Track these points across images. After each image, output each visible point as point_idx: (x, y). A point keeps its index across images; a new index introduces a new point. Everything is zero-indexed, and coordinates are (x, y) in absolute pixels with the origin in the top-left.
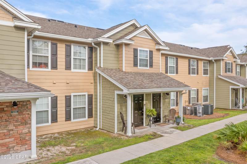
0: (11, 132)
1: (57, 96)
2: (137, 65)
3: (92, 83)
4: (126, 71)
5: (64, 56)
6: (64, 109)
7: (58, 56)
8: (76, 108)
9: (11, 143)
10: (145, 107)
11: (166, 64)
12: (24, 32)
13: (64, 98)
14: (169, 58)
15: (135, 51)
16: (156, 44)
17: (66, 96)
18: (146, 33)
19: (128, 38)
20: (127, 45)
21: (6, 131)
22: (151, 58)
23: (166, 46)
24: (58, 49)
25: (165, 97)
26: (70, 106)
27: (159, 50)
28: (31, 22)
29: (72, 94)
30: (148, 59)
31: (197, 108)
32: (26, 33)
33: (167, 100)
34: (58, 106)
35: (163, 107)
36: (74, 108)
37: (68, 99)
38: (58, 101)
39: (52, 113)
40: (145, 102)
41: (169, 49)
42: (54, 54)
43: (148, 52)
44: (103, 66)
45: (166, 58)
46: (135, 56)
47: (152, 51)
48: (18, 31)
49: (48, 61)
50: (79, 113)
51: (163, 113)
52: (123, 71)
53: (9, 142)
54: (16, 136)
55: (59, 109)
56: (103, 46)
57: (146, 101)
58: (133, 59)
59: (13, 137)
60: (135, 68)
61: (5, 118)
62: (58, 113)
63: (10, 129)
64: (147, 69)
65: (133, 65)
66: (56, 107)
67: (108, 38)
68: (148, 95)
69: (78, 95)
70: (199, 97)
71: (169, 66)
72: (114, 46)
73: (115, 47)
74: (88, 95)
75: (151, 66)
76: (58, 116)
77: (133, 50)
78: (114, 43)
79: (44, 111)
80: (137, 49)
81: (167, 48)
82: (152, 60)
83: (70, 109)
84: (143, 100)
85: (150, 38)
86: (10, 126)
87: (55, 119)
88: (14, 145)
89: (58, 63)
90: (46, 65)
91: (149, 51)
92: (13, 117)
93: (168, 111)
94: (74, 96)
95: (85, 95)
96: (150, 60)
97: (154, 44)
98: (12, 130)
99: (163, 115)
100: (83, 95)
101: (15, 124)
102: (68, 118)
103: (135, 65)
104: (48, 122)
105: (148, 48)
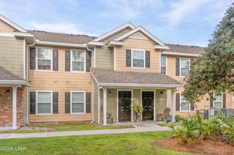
0: (6, 111)
1: (58, 92)
2: (130, 65)
3: (90, 83)
4: (117, 70)
5: (64, 60)
6: (64, 103)
7: (59, 60)
8: (75, 104)
9: (6, 119)
10: (132, 104)
11: (178, 66)
12: (23, 41)
13: (64, 95)
14: (181, 59)
15: (128, 52)
16: (154, 44)
17: (66, 93)
18: (141, 34)
19: (118, 40)
20: (119, 47)
21: (2, 110)
22: (147, 58)
23: (166, 46)
24: (59, 54)
25: (159, 96)
26: (69, 101)
27: (157, 50)
28: (26, 33)
29: (71, 92)
30: (144, 59)
31: (209, 111)
32: (24, 41)
33: (161, 99)
34: (59, 100)
35: (156, 105)
36: (73, 104)
37: (67, 95)
38: (59, 96)
39: (54, 105)
40: (132, 99)
41: (169, 48)
42: (56, 59)
43: (144, 53)
44: (96, 67)
45: (178, 60)
46: (128, 57)
47: (150, 51)
48: (19, 40)
49: (50, 64)
50: (78, 107)
51: (156, 112)
52: (114, 71)
53: (4, 118)
54: (10, 115)
55: (59, 103)
56: (96, 50)
57: (133, 97)
58: (125, 60)
59: (7, 115)
60: (129, 68)
61: (2, 101)
62: (59, 106)
63: (5, 109)
64: (143, 69)
65: (125, 65)
66: (57, 101)
67: (99, 41)
68: (137, 90)
69: (77, 93)
70: (226, 102)
71: (181, 68)
72: (108, 48)
73: (108, 50)
74: (86, 93)
75: (148, 66)
76: (59, 109)
77: (125, 51)
78: (107, 46)
79: (47, 104)
80: (131, 50)
81: (167, 48)
82: (149, 60)
83: (70, 103)
84: (130, 97)
85: (146, 38)
86: (6, 107)
87: (56, 111)
88: (8, 121)
89: (59, 66)
90: (49, 67)
91: (146, 51)
92: (8, 101)
93: (163, 110)
94: (73, 93)
95: (83, 93)
96: (146, 60)
97: (152, 45)
98: (7, 110)
99: (156, 113)
100: (81, 93)
101: (9, 105)
102: (67, 111)
103: (128, 65)
104: (50, 112)
105: (143, 49)
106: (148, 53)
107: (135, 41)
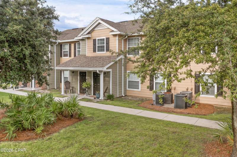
2: (96, 51)
5: (73, 50)
10: (87, 81)
19: (85, 34)
27: (115, 35)
40: (87, 78)
42: (70, 50)
52: (86, 56)
56: (81, 42)
64: (104, 53)
68: (90, 72)
75: (107, 50)
80: (96, 39)
84: (86, 76)
85: (106, 27)
90: (67, 55)
91: (106, 38)
96: (106, 45)
103: (94, 51)
105: (105, 36)
106: (108, 39)
107: (99, 31)
